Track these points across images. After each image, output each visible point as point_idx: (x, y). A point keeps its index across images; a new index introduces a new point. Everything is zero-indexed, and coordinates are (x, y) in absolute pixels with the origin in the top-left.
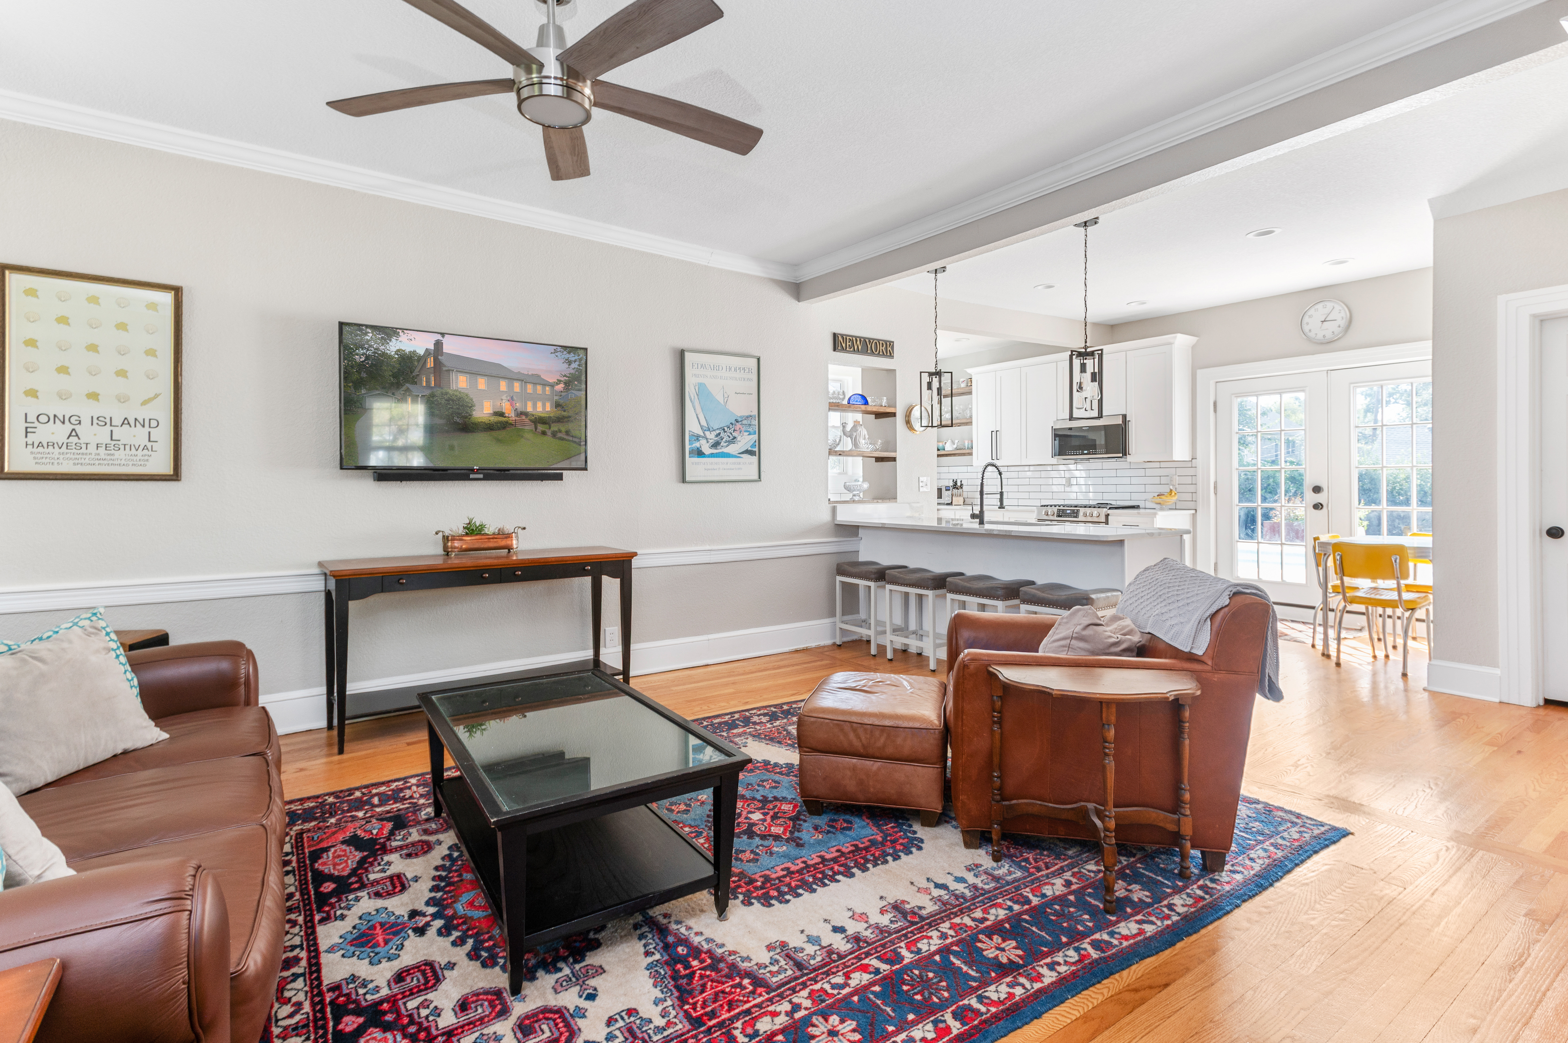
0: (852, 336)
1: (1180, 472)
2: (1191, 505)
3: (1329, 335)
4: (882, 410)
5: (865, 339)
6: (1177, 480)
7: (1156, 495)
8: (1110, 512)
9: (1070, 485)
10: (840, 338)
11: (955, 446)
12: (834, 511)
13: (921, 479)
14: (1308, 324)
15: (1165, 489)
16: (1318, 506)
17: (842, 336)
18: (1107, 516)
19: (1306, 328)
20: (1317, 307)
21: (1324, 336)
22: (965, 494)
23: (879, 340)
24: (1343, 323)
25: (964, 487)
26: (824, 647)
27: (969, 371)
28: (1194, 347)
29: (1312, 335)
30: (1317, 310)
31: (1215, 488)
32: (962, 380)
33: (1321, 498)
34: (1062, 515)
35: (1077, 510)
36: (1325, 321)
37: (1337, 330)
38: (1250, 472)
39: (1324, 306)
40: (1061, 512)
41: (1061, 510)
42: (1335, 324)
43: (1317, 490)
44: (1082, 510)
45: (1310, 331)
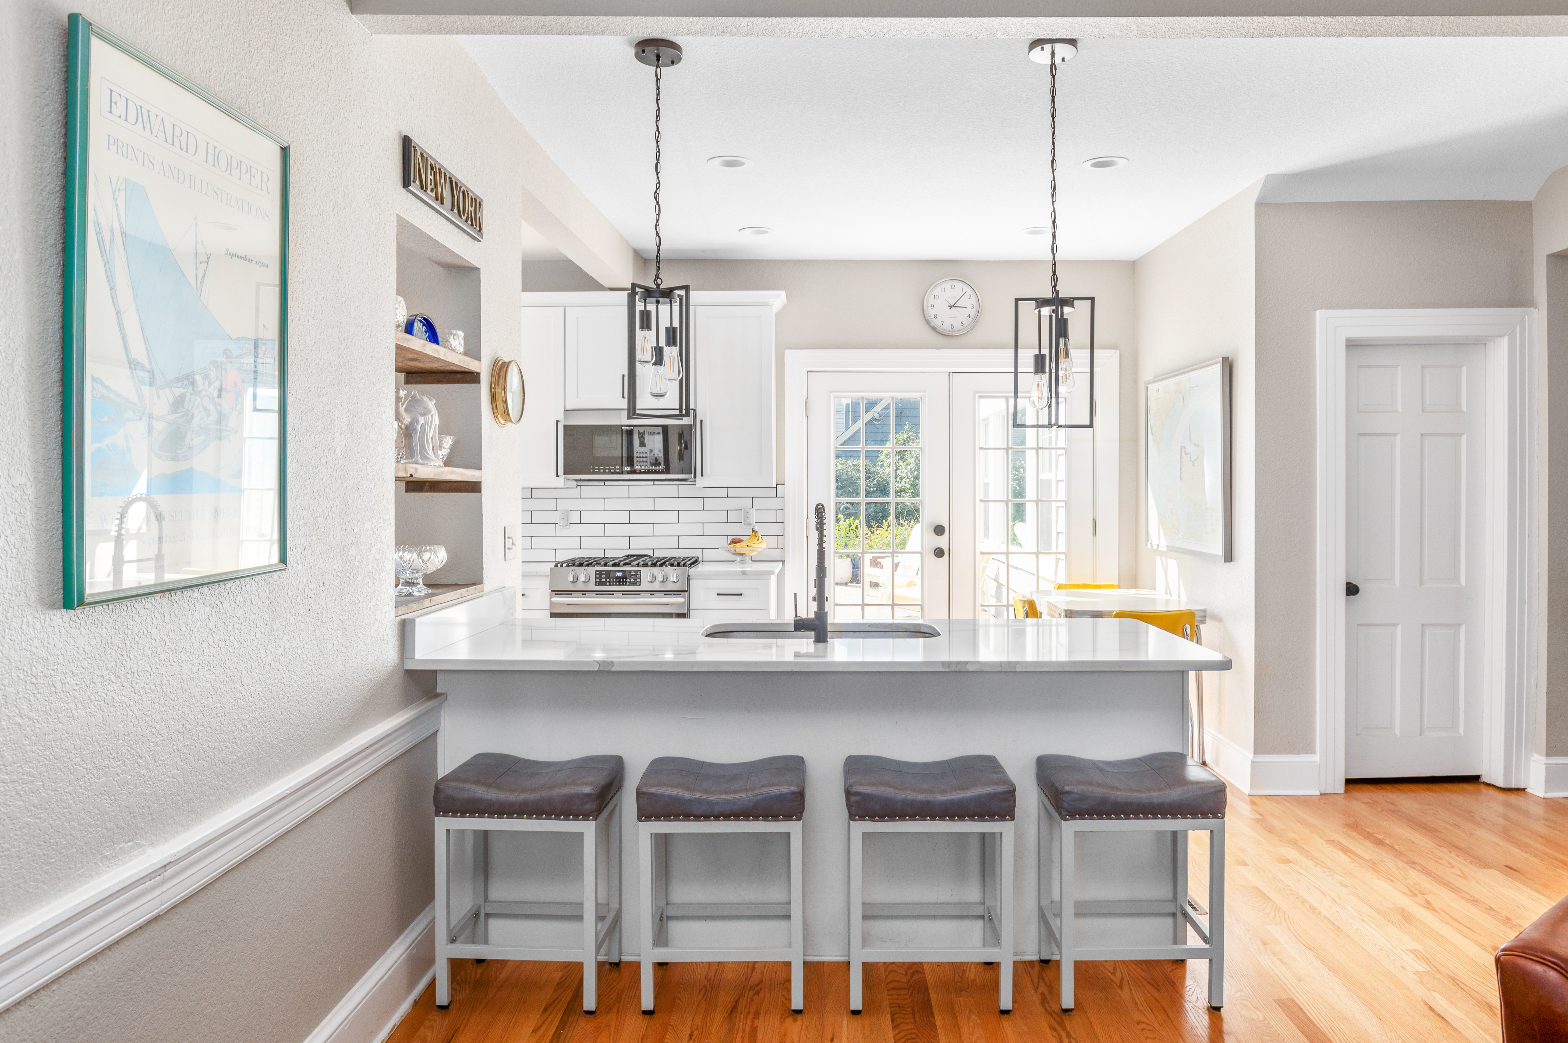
0: (434, 159)
1: (759, 503)
3: (958, 327)
6: (754, 516)
10: (419, 156)
14: (931, 306)
16: (937, 553)
17: (421, 150)
19: (929, 312)
20: (943, 285)
21: (952, 326)
23: (467, 189)
24: (972, 313)
28: (786, 313)
29: (937, 322)
30: (943, 290)
33: (942, 542)
34: (606, 581)
35: (636, 571)
36: (954, 306)
37: (967, 321)
38: (852, 504)
39: (953, 287)
40: (604, 576)
41: (604, 571)
42: (965, 312)
43: (939, 530)
44: (646, 573)
45: (935, 316)
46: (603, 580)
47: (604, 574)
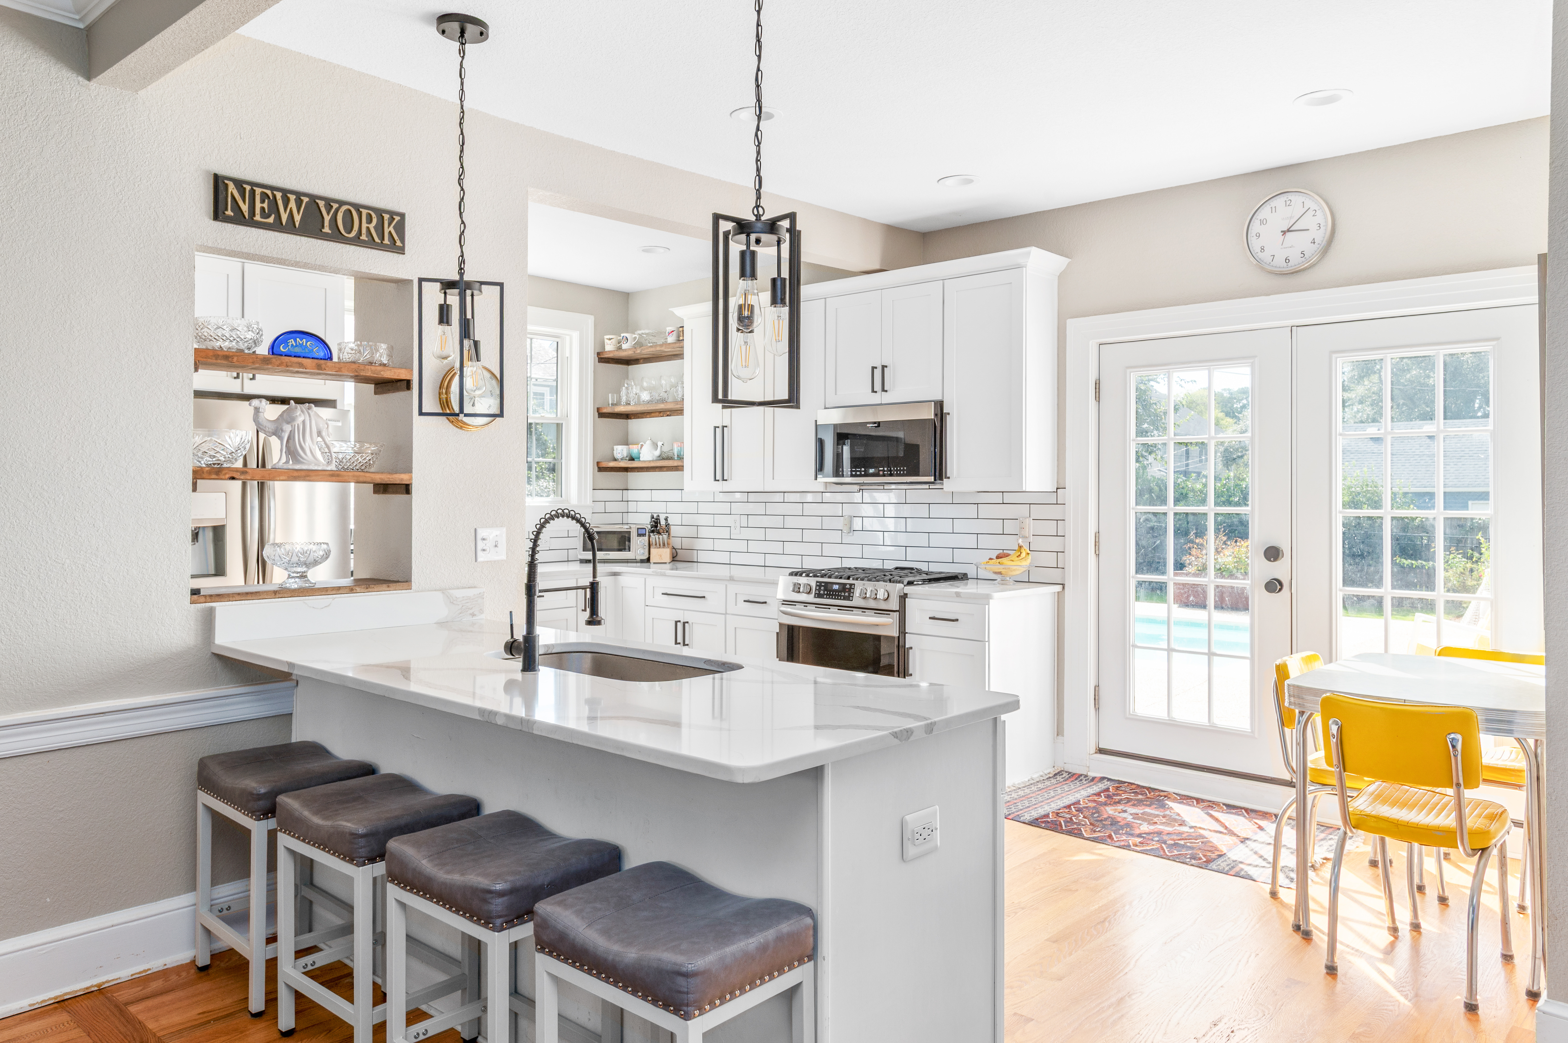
0: (273, 188)
1: (1037, 512)
2: (1055, 575)
3: (1296, 260)
4: (388, 374)
5: (313, 198)
6: (1031, 527)
7: (994, 554)
8: (908, 589)
9: (851, 530)
10: (231, 187)
11: (657, 453)
12: (208, 622)
13: (482, 533)
14: (1258, 236)
15: (1009, 543)
16: (1274, 586)
17: (239, 184)
18: (903, 597)
19: (1256, 244)
20: (1273, 203)
21: (1287, 260)
22: (676, 543)
23: (358, 207)
24: (1321, 236)
25: (673, 528)
26: (164, 973)
27: (679, 312)
28: (1062, 277)
29: (1265, 256)
30: (1274, 210)
31: (1097, 543)
32: (669, 329)
33: (1278, 569)
34: (824, 594)
35: (851, 585)
36: (1288, 231)
37: (1310, 249)
38: (1155, 514)
39: (1288, 203)
40: (822, 588)
41: (823, 582)
42: (1305, 238)
43: (1273, 554)
44: (859, 586)
45: (1262, 249)
46: (822, 592)
47: (823, 586)
